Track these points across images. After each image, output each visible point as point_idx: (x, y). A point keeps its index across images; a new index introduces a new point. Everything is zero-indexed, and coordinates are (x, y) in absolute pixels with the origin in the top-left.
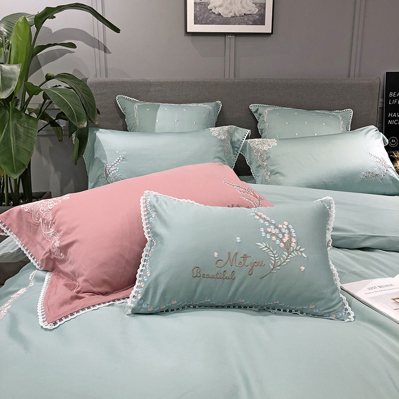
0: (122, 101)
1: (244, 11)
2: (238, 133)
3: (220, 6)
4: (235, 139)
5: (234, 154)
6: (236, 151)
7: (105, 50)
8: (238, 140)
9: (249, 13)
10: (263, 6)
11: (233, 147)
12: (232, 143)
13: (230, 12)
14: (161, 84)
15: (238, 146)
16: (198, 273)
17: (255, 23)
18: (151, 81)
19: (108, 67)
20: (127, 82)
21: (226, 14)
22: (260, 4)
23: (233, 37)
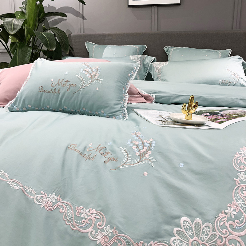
0: (88, 45)
2: (148, 59)
4: (145, 63)
5: (145, 72)
6: (146, 70)
7: (83, 18)
8: (147, 63)
11: (145, 68)
12: (144, 65)
14: (111, 35)
15: (147, 67)
16: (42, 90)
18: (106, 34)
19: (85, 28)
20: (92, 35)
23: (156, 7)
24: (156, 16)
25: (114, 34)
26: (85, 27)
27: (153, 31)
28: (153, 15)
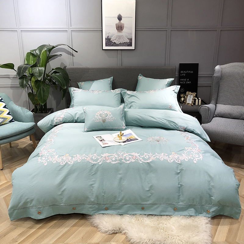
1: (124, 42)
3: (115, 40)
7: (73, 55)
9: (126, 42)
10: (131, 40)
13: (119, 42)
14: (93, 69)
17: (128, 46)
18: (90, 68)
20: (80, 68)
21: (117, 42)
22: (130, 39)
23: (120, 51)
24: (120, 56)
25: (95, 68)
26: (74, 62)
27: (118, 65)
28: (118, 56)
